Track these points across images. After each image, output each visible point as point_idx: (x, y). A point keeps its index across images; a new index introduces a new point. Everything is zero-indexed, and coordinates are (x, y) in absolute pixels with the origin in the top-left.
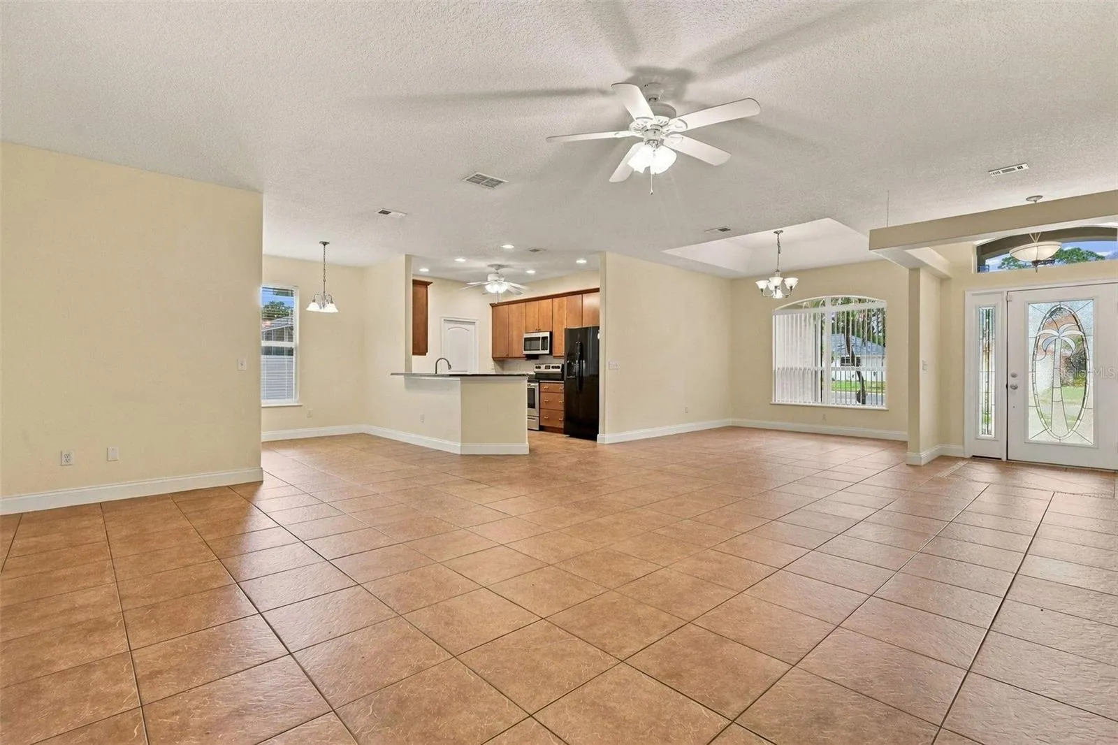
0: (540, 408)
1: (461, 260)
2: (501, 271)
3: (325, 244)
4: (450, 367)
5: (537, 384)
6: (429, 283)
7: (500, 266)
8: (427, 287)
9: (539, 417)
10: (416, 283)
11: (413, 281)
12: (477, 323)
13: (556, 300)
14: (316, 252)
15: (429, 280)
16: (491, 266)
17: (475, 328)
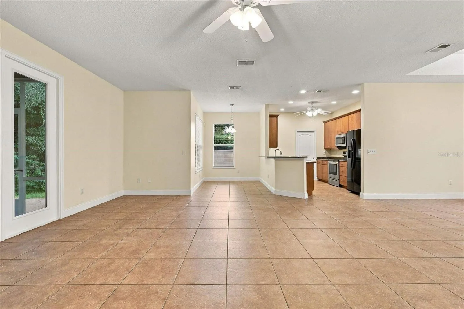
0: (339, 175)
1: (291, 102)
2: (314, 105)
3: (233, 105)
4: (281, 153)
5: (338, 162)
6: (278, 115)
7: (313, 103)
8: (277, 118)
9: (339, 180)
10: (271, 116)
11: (269, 115)
12: (315, 132)
13: (350, 116)
14: (228, 109)
15: (278, 114)
16: (309, 103)
17: (314, 134)
